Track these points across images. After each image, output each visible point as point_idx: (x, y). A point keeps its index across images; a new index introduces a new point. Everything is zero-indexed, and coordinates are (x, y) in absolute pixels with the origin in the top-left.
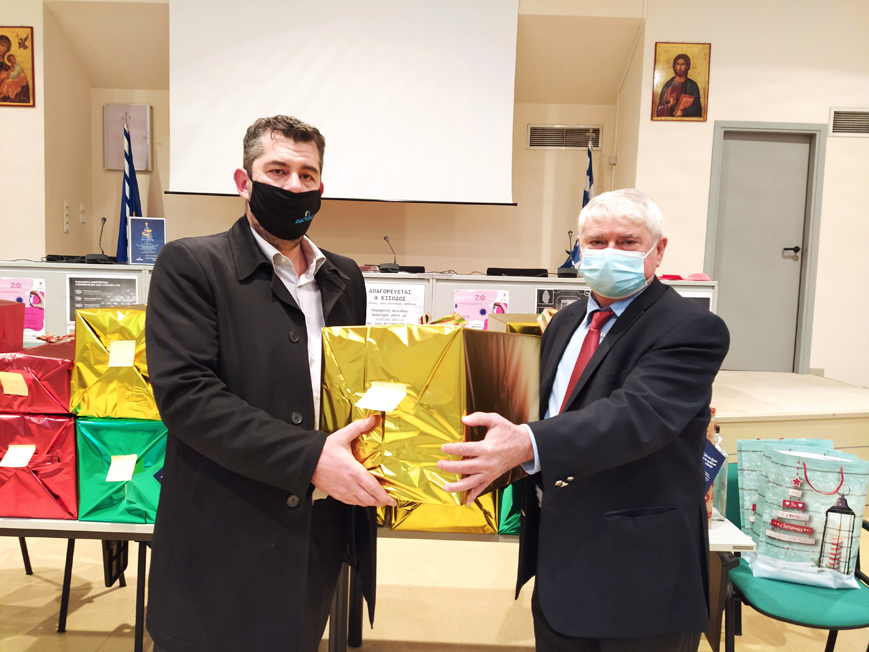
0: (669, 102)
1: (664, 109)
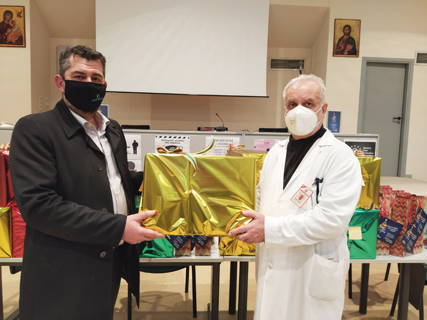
0: (341, 48)
1: (339, 51)
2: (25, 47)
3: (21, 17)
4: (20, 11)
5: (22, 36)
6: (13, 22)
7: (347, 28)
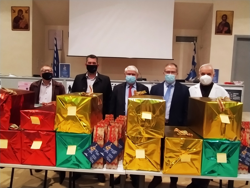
2: (29, 30)
3: (27, 13)
4: (27, 10)
5: (27, 24)
6: (23, 16)
7: (224, 16)
